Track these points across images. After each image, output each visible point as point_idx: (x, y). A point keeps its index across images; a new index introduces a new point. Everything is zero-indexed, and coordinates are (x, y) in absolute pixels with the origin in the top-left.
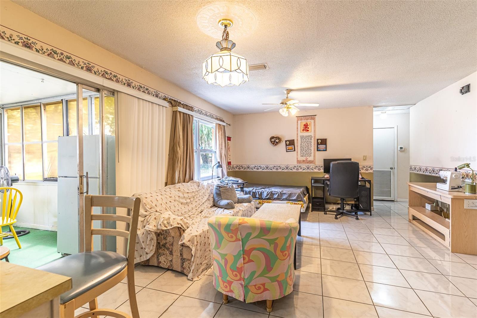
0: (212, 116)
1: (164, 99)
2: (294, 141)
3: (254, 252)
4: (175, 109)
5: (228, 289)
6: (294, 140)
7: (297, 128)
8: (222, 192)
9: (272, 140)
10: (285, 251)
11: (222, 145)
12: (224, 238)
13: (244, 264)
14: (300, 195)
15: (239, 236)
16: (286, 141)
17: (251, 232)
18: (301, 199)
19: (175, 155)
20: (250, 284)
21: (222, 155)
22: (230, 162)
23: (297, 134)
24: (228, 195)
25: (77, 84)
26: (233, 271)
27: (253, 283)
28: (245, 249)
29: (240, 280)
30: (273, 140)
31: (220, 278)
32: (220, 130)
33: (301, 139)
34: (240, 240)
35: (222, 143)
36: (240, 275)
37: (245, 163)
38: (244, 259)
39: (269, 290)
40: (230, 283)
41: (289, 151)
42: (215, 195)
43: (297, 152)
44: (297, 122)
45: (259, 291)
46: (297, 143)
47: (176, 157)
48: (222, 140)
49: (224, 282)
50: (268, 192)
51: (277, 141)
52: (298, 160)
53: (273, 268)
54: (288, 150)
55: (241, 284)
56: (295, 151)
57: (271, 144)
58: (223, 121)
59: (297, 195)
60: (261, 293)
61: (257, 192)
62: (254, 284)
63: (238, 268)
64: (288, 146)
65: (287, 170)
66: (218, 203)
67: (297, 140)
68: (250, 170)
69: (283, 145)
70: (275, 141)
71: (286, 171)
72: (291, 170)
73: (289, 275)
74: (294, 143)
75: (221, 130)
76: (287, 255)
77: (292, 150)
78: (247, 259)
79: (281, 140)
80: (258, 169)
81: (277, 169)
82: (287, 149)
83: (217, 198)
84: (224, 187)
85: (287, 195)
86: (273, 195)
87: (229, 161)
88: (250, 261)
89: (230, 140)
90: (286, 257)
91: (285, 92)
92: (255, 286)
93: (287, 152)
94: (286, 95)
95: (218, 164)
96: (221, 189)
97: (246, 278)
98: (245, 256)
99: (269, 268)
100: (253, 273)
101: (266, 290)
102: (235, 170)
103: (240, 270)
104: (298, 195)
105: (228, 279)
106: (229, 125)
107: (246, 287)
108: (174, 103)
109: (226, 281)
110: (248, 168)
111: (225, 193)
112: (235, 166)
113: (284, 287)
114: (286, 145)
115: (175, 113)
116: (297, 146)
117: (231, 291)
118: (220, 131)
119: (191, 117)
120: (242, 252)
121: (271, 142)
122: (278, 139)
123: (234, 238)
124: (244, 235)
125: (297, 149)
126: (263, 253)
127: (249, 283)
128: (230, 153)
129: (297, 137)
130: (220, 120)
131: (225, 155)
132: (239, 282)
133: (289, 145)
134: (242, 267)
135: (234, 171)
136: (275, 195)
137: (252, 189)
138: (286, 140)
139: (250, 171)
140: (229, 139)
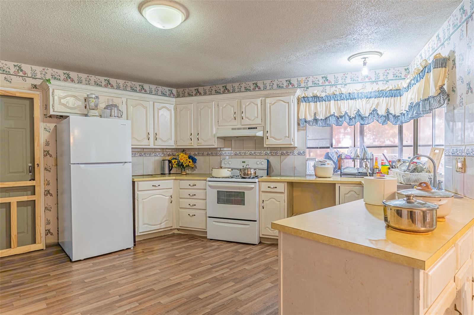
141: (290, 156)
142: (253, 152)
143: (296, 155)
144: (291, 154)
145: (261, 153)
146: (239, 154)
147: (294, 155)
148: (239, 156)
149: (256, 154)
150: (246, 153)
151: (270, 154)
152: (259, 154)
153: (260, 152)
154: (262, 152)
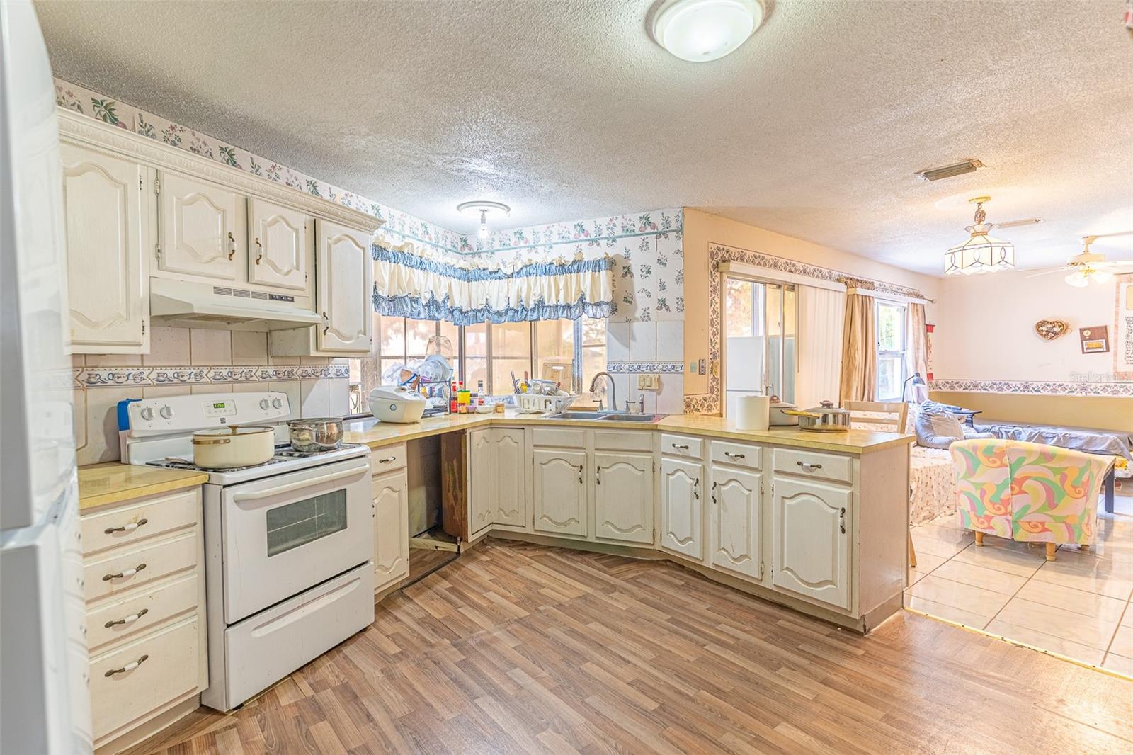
0: (900, 291)
1: (839, 280)
2: (1106, 330)
3: (1028, 482)
4: (851, 291)
5: (986, 525)
6: (1106, 327)
7: (1117, 300)
8: (935, 423)
9: (1041, 328)
10: (1079, 487)
11: (918, 342)
12: (980, 463)
13: (1012, 495)
14: (1118, 443)
15: (1006, 461)
16: (1082, 330)
17: (1024, 456)
18: (1120, 451)
19: (851, 362)
20: (1022, 520)
21: (920, 362)
22: (932, 374)
23: (1117, 314)
24: (946, 429)
25: (765, 284)
26: (994, 504)
27: (1026, 518)
28: (1015, 477)
29: (1005, 514)
30: (1044, 328)
31: (972, 513)
32: (915, 314)
33: (1128, 323)
34: (1007, 466)
35: (919, 337)
36: (1006, 509)
37: (967, 377)
38: (1012, 489)
39: (1050, 531)
40: (989, 518)
41: (1089, 351)
42: (920, 428)
43: (1115, 354)
44: (1118, 287)
45: (1035, 530)
46: (1116, 333)
47: (853, 365)
48: (919, 333)
49: (978, 518)
50: (1030, 434)
51: (1057, 329)
52: (1118, 371)
53: (1057, 505)
54: (1087, 349)
55: (1007, 520)
56: (1108, 350)
57: (1040, 339)
58: (922, 297)
59: (1108, 442)
60: (1037, 533)
61: (1004, 433)
62: (1028, 521)
63: (1002, 500)
64: (1087, 340)
65: (1084, 394)
66: (928, 441)
67: (1116, 326)
68: (979, 391)
69: (1072, 339)
70: (1050, 330)
71: (1079, 395)
72: (1095, 392)
73: (1086, 521)
74: (1107, 333)
75: (918, 314)
76: (1082, 494)
77: (1101, 350)
78: (1017, 489)
79: (1067, 328)
80: (1000, 389)
81: (1054, 390)
82: (1085, 347)
83: (924, 434)
84: (938, 416)
85: (1082, 441)
86: (1044, 440)
87: (929, 372)
88: (1021, 492)
89: (932, 331)
90: (1080, 496)
91: (1082, 241)
92: (1029, 523)
93: (1084, 353)
94: (1085, 246)
95: (915, 378)
96: (932, 419)
97: (1015, 512)
98: (1014, 486)
99: (1051, 503)
100: (1027, 507)
101: (1045, 530)
102: (940, 390)
103: (1006, 503)
104: (1111, 443)
105: (986, 513)
106: (932, 301)
107: (1015, 523)
108: (851, 282)
109: (983, 516)
110: (976, 386)
111: (939, 425)
112: (940, 382)
113: (1077, 535)
114: (1083, 338)
115: (850, 298)
116: (1116, 341)
117: (991, 528)
118: (916, 316)
119: (871, 298)
120: (1009, 481)
121: (1040, 332)
122: (1060, 326)
123: (999, 463)
124: (1014, 460)
125: (1116, 347)
126: (1044, 485)
127: (1020, 518)
128: (930, 356)
129: (1116, 320)
130: (916, 295)
131: (924, 360)
132: (1005, 517)
133: (1091, 338)
134: (1009, 499)
135: (938, 392)
136: (1050, 439)
137: (990, 426)
138: (1081, 327)
139: (979, 393)
140: (930, 328)
141: (320, 380)
142: (225, 373)
143: (332, 378)
144: (323, 376)
145: (249, 374)
146: (176, 381)
147: (329, 378)
148: (176, 384)
149: (236, 377)
150: (204, 375)
151: (274, 378)
152: (243, 379)
153: (246, 370)
154: (254, 370)
